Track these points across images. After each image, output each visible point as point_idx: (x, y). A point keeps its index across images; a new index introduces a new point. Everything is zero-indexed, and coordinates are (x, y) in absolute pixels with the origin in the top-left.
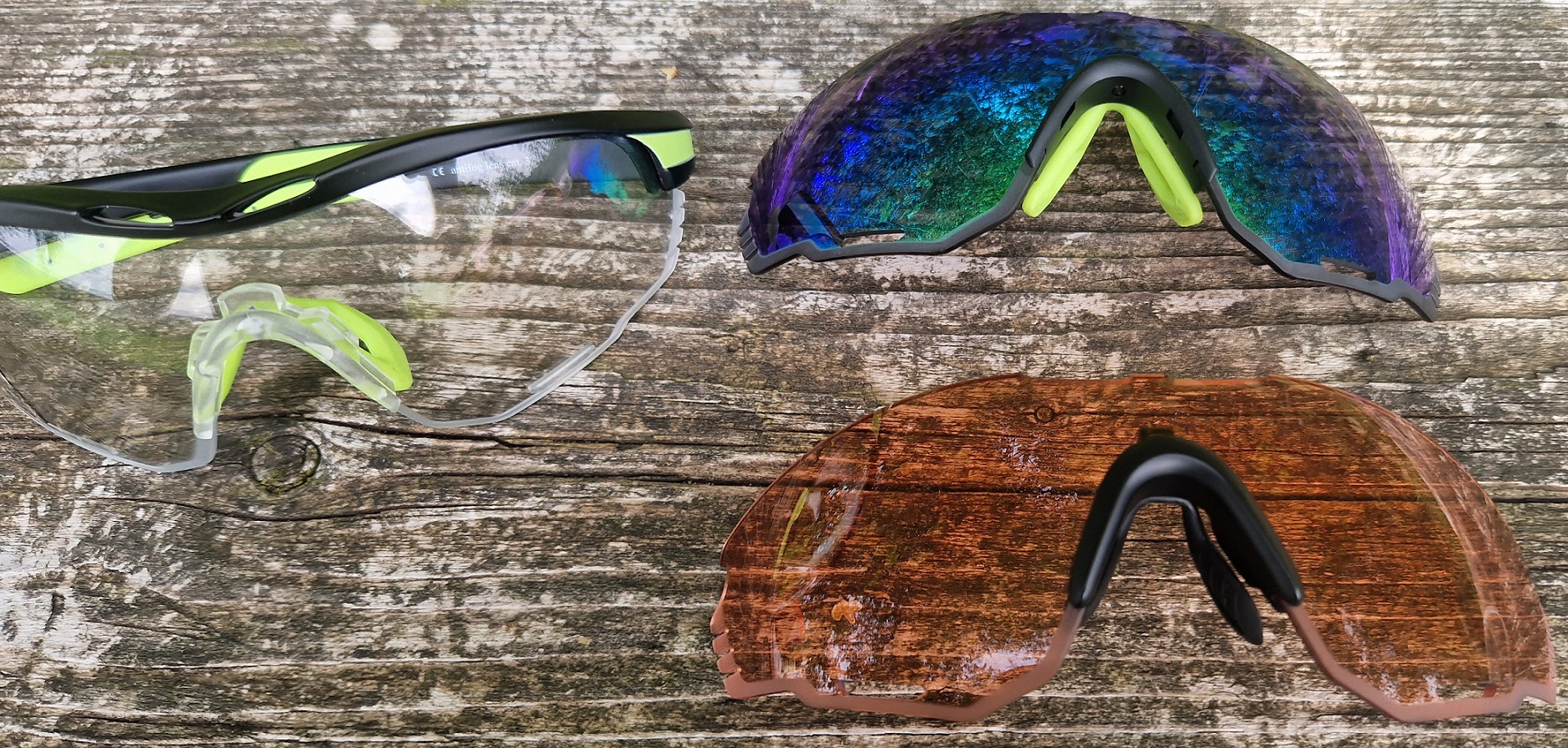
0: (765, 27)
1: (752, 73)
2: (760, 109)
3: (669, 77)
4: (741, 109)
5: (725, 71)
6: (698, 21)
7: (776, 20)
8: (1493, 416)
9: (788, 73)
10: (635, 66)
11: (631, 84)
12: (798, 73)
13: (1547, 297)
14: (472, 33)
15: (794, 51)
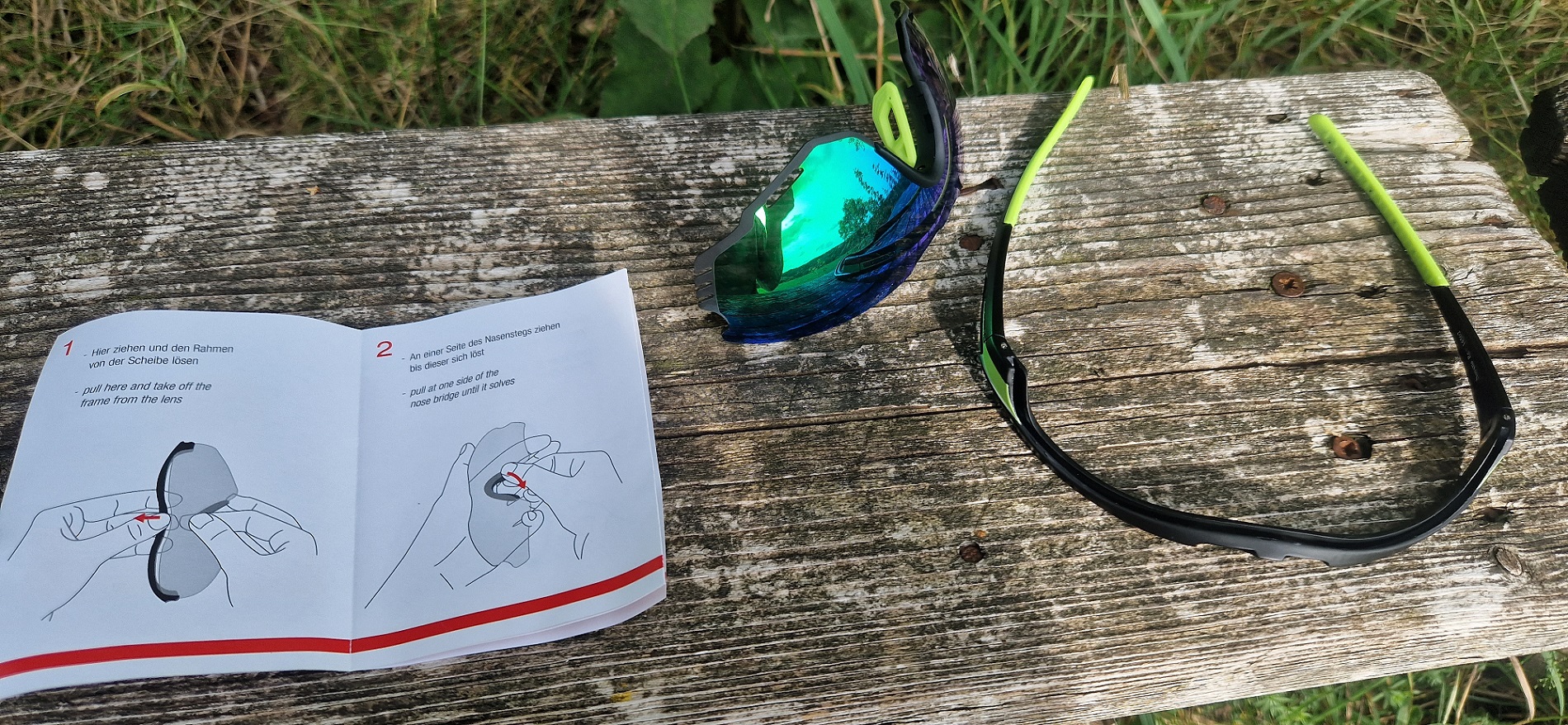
0: (384, 155)
1: (375, 186)
2: (380, 210)
3: (312, 193)
4: (366, 211)
5: (354, 187)
6: (335, 154)
7: (392, 150)
8: (878, 367)
9: (401, 185)
10: (288, 187)
11: (284, 200)
12: (409, 185)
13: (915, 291)
14: (164, 174)
15: (406, 170)
